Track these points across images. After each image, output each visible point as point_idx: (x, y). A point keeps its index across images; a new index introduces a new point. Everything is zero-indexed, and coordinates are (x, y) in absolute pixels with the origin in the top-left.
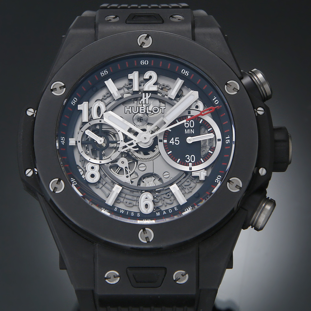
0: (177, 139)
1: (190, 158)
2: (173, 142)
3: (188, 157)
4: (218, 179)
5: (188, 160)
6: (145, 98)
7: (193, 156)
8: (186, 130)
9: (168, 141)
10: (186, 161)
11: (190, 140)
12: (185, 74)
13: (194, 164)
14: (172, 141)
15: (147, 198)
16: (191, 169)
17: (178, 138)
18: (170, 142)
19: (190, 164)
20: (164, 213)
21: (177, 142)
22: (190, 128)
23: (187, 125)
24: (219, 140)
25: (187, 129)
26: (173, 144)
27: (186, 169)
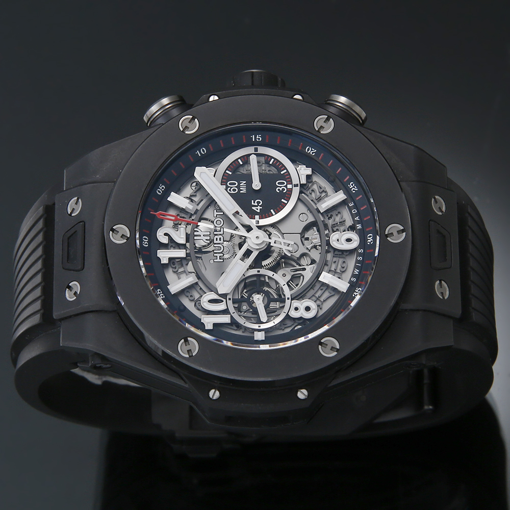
0: (254, 203)
1: (281, 187)
2: (259, 208)
3: (279, 190)
4: (312, 150)
5: (284, 189)
6: (202, 236)
7: (278, 183)
8: (241, 192)
9: (257, 213)
10: (284, 192)
11: (257, 185)
12: (163, 190)
13: (290, 182)
14: (257, 209)
15: (338, 240)
16: (296, 186)
17: (253, 201)
18: (259, 211)
19: (289, 186)
20: (357, 218)
21: (258, 203)
22: (238, 187)
23: (234, 190)
24: (256, 150)
25: (239, 190)
26: (261, 208)
27: (296, 191)
